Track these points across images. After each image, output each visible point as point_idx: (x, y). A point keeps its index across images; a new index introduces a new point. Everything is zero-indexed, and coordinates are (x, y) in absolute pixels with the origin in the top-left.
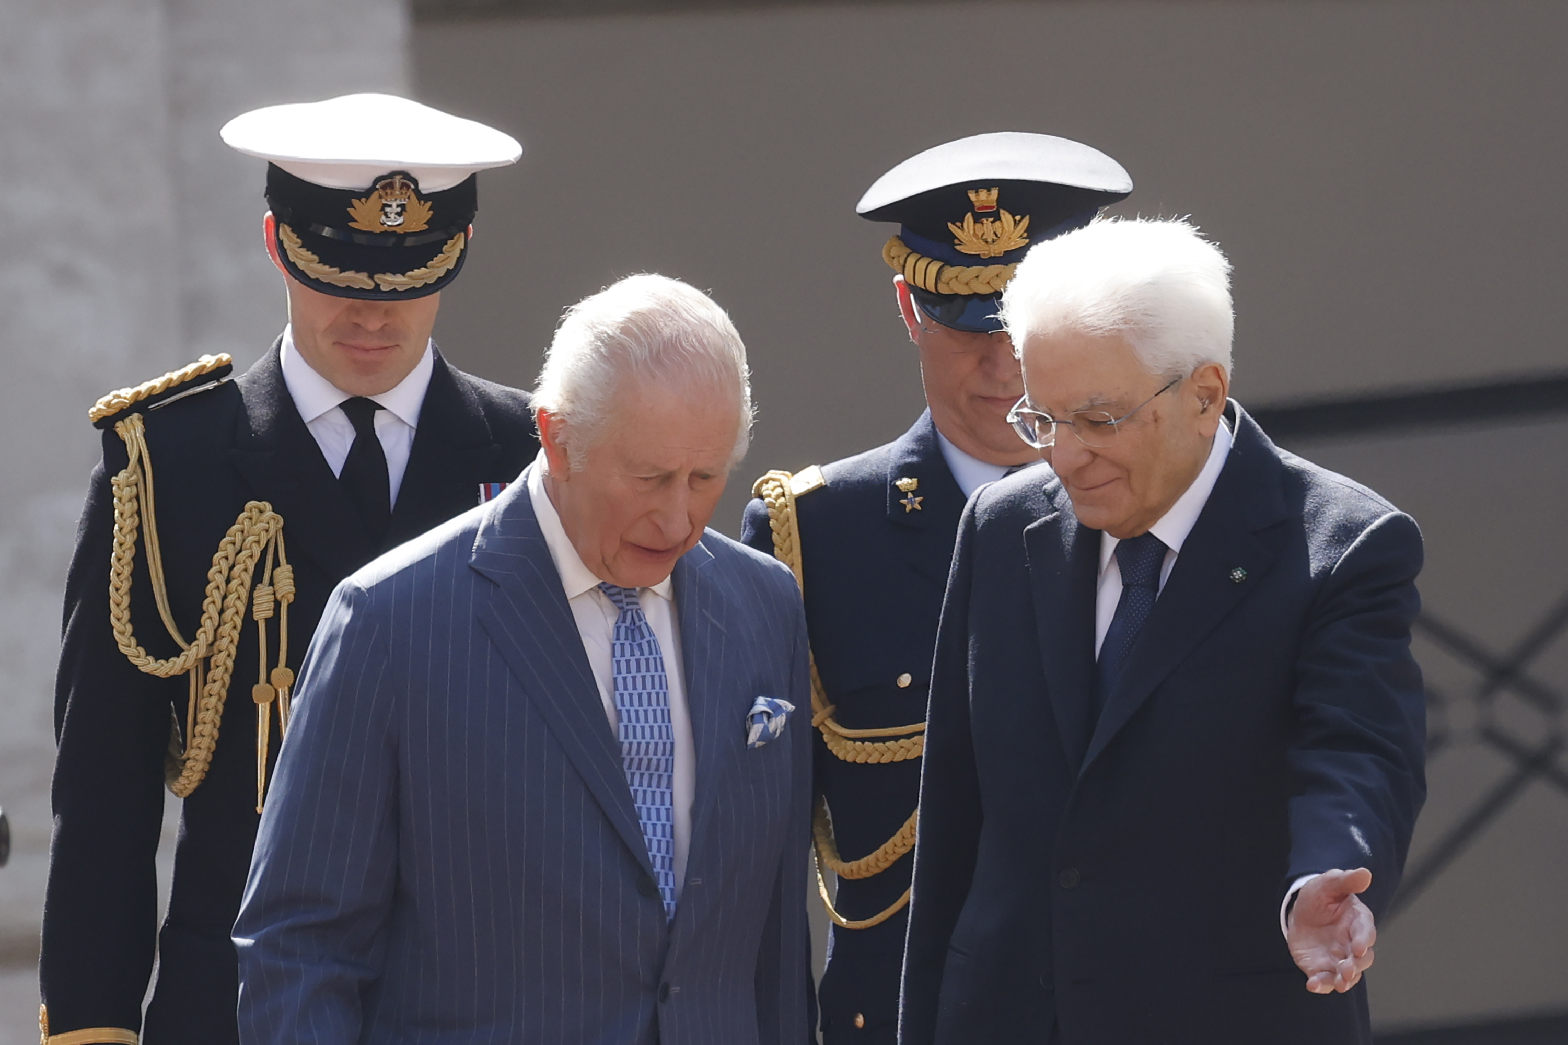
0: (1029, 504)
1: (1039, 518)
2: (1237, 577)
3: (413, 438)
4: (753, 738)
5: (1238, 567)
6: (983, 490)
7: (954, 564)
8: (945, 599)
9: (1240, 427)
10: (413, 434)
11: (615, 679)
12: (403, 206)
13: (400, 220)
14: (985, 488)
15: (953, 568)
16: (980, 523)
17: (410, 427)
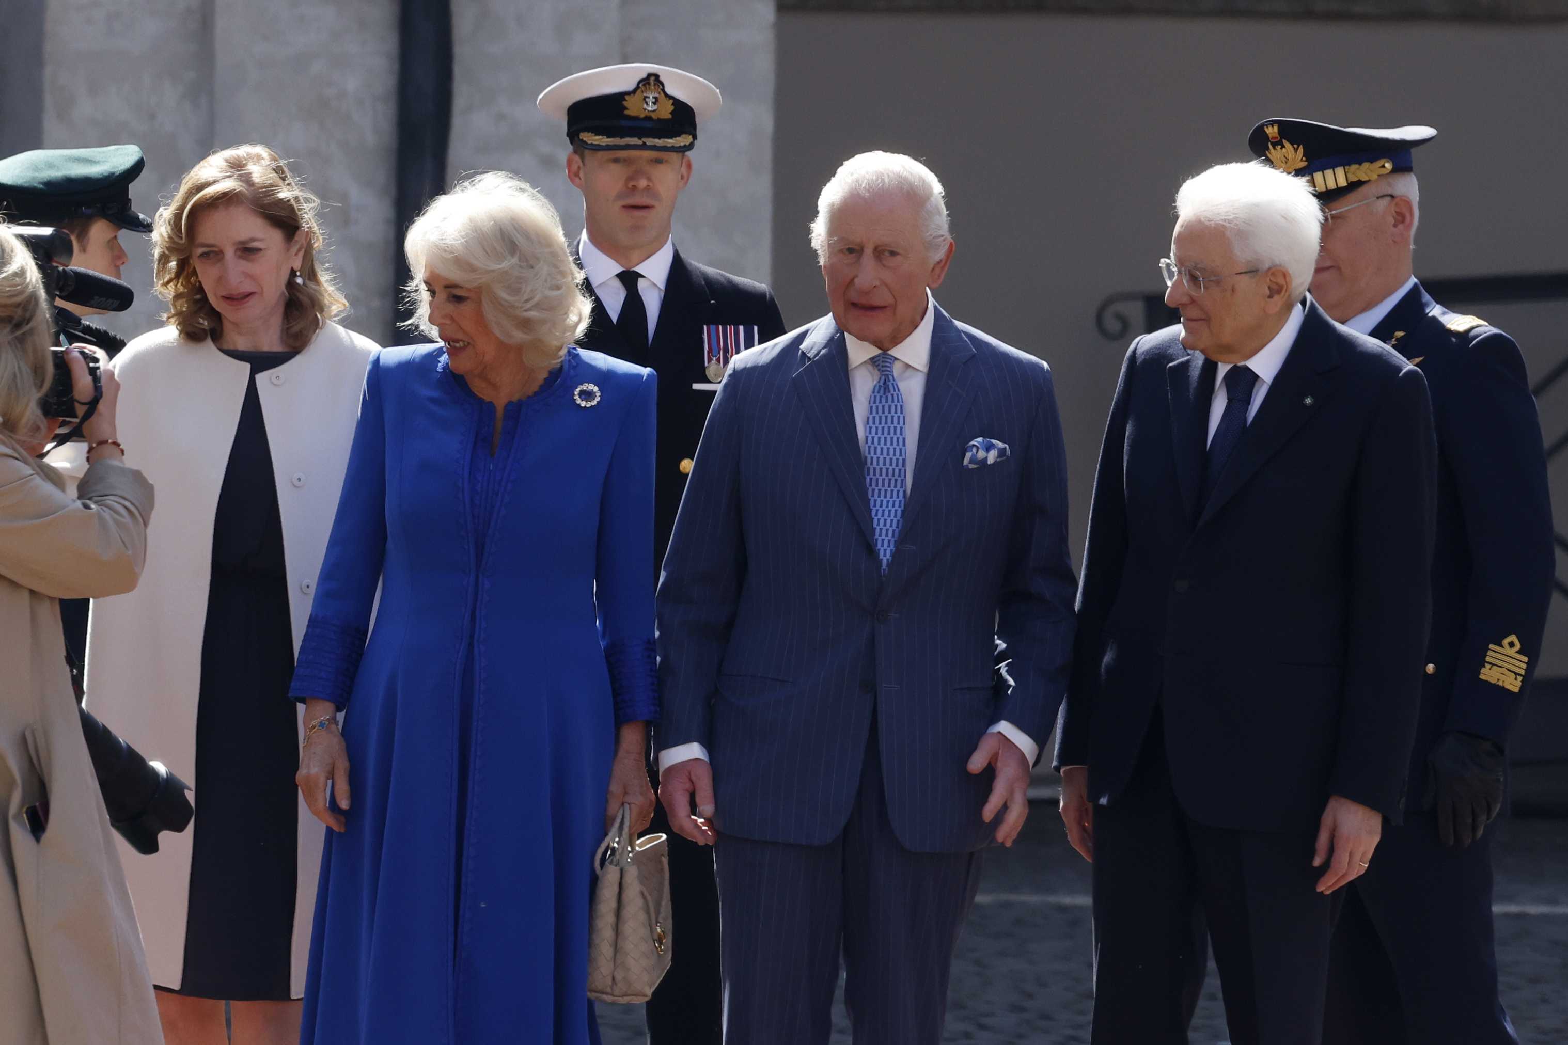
0: (1171, 351)
1: (1178, 359)
2: (1307, 402)
3: (662, 298)
4: (966, 461)
5: (1307, 396)
6: (1140, 340)
7: (1120, 385)
8: (1112, 408)
9: (1309, 308)
10: (663, 294)
11: (868, 418)
12: (656, 98)
13: (655, 107)
14: (1142, 338)
15: (1119, 388)
16: (1139, 361)
17: (660, 289)
